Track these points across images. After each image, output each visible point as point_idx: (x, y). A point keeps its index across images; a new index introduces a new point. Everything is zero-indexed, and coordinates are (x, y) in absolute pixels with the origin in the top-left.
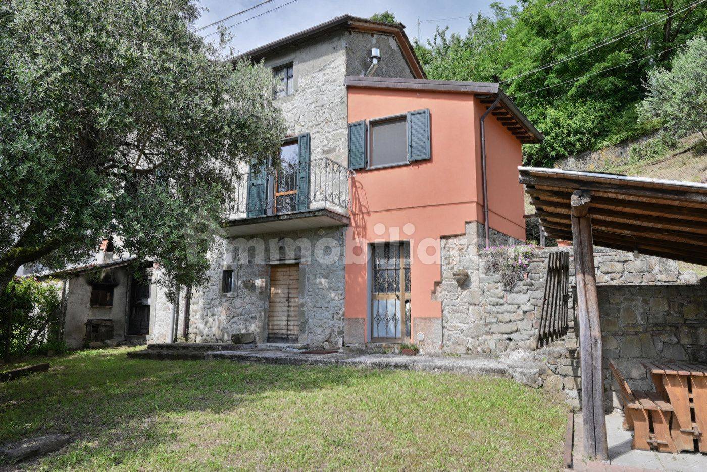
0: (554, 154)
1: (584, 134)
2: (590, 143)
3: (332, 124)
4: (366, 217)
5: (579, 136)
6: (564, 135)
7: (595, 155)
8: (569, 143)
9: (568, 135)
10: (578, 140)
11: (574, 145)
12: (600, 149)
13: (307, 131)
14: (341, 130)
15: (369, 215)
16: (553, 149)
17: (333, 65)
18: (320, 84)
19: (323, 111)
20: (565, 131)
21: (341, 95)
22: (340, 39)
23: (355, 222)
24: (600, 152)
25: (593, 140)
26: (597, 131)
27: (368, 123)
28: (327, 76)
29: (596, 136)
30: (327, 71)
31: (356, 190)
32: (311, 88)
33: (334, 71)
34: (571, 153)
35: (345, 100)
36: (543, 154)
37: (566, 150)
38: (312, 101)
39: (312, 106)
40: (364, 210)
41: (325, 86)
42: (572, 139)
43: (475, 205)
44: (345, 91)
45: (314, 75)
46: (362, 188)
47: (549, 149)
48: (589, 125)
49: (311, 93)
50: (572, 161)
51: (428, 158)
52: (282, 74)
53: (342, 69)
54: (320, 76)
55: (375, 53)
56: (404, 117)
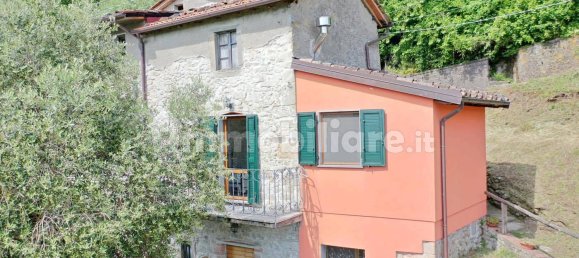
0: (520, 41)
1: (553, 21)
2: (560, 31)
3: (280, 110)
4: (318, 218)
5: (549, 23)
6: (532, 22)
7: (564, 44)
8: (537, 30)
9: (536, 22)
10: (547, 28)
11: (542, 32)
12: (570, 37)
13: (255, 113)
14: (290, 119)
15: (321, 216)
16: (519, 36)
17: (278, 41)
18: (266, 63)
19: (270, 92)
20: (534, 18)
21: (288, 79)
22: (284, 12)
23: (308, 220)
24: (570, 39)
25: (563, 28)
26: (568, 18)
27: (317, 114)
28: (273, 54)
29: (567, 23)
30: (273, 48)
31: (308, 188)
32: (257, 64)
33: (280, 49)
34: (538, 40)
35: (293, 84)
36: (507, 40)
37: (532, 37)
38: (257, 80)
39: (259, 85)
40: (316, 210)
41: (271, 66)
42: (540, 26)
43: (433, 225)
44: (292, 75)
45: (259, 49)
46: (314, 186)
47: (514, 37)
48: (560, 11)
49: (257, 71)
50: (538, 48)
51: (383, 166)
52: (225, 39)
53: (289, 48)
54: (265, 52)
55: (323, 21)
56: (356, 114)
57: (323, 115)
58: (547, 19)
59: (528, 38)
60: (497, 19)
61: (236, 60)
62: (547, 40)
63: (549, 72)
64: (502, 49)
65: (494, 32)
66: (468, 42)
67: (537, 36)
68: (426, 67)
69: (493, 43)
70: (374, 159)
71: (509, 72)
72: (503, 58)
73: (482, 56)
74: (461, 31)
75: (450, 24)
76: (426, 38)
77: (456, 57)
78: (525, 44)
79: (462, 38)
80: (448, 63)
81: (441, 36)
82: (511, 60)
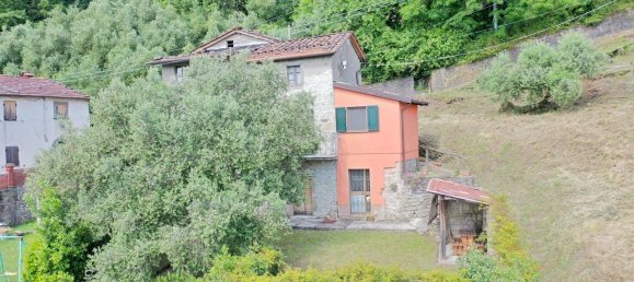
3: (326, 106)
4: (346, 157)
16: (432, 63)
17: (324, 73)
20: (440, 52)
24: (460, 66)
25: (456, 59)
26: (459, 53)
27: (346, 108)
28: (321, 79)
29: (458, 56)
30: (322, 76)
31: (340, 143)
33: (326, 77)
35: (333, 94)
37: (439, 64)
44: (332, 89)
45: (313, 76)
46: (343, 142)
50: (443, 70)
51: (378, 131)
52: (292, 70)
53: (331, 76)
54: (317, 78)
55: (344, 63)
56: (364, 108)
57: (349, 108)
58: (447, 54)
59: (437, 65)
60: (419, 52)
61: (299, 81)
62: (447, 66)
63: (449, 85)
64: (422, 71)
65: (417, 60)
66: (401, 65)
67: (442, 64)
68: (374, 81)
69: (416, 67)
70: (374, 127)
71: (426, 86)
72: (421, 75)
73: (409, 75)
74: (396, 58)
75: (390, 53)
76: (375, 62)
77: (393, 75)
78: (434, 68)
79: (398, 63)
80: (389, 79)
81: (385, 61)
82: (427, 78)
